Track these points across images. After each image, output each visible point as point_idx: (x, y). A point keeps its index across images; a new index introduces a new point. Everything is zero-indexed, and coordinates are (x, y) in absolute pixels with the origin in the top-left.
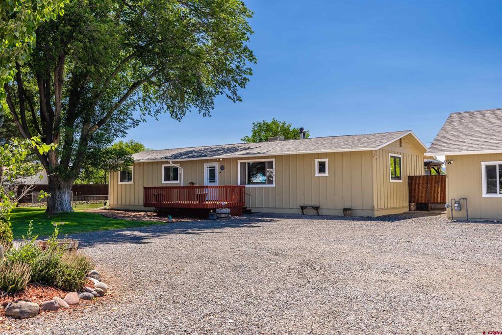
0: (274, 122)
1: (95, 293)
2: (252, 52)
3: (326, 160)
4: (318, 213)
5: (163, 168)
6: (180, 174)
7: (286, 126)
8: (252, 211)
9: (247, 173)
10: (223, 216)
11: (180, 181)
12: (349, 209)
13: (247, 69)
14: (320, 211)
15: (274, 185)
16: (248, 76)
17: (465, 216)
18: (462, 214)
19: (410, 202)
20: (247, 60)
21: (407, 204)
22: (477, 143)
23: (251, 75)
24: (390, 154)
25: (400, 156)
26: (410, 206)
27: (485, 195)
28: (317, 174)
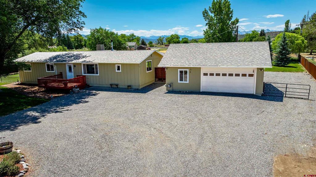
0: (101, 29)
1: (24, 172)
2: (84, 13)
3: (120, 65)
4: (117, 87)
5: (46, 65)
6: (55, 69)
7: (106, 30)
8: (90, 86)
9: (86, 69)
10: (76, 92)
11: (55, 71)
12: (130, 86)
13: (82, 22)
14: (118, 86)
15: (98, 75)
16: (83, 25)
17: (172, 89)
18: (171, 89)
19: (156, 78)
20: (82, 17)
21: (154, 79)
22: (177, 62)
23: (85, 24)
24: (147, 61)
25: (151, 60)
26: (155, 80)
27: (179, 82)
28: (117, 71)
